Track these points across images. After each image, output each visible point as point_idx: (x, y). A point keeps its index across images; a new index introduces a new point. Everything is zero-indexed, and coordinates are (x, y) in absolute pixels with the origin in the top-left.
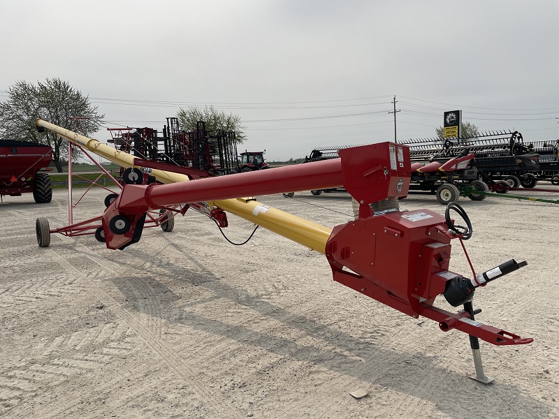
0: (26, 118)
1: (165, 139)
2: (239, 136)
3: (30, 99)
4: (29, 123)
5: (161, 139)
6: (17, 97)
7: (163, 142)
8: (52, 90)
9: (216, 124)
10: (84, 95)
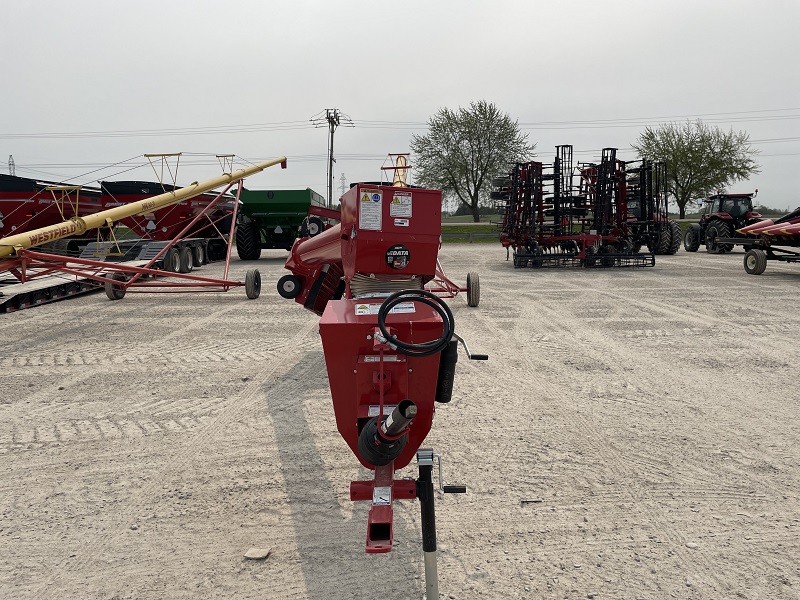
0: (445, 154)
1: (556, 177)
2: (744, 167)
3: (452, 131)
4: (448, 160)
5: (548, 177)
6: (437, 128)
7: (552, 182)
8: (477, 116)
9: (703, 149)
10: (513, 120)
